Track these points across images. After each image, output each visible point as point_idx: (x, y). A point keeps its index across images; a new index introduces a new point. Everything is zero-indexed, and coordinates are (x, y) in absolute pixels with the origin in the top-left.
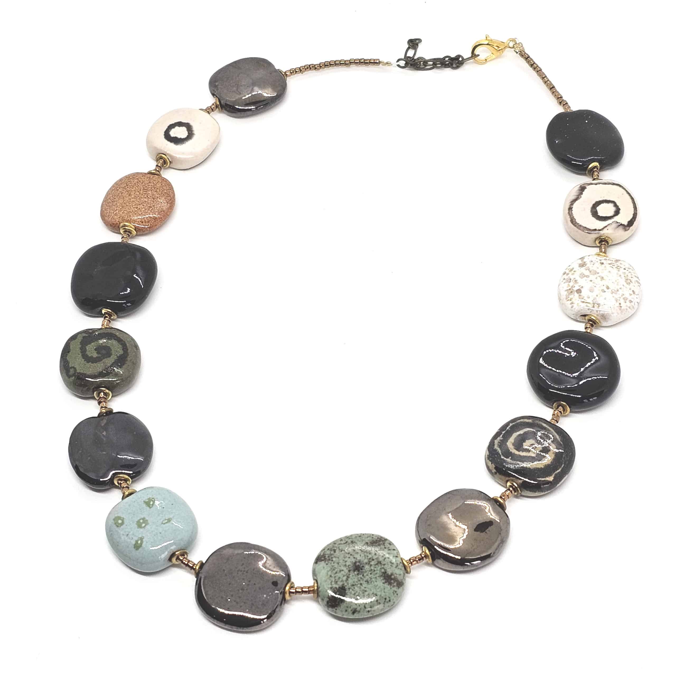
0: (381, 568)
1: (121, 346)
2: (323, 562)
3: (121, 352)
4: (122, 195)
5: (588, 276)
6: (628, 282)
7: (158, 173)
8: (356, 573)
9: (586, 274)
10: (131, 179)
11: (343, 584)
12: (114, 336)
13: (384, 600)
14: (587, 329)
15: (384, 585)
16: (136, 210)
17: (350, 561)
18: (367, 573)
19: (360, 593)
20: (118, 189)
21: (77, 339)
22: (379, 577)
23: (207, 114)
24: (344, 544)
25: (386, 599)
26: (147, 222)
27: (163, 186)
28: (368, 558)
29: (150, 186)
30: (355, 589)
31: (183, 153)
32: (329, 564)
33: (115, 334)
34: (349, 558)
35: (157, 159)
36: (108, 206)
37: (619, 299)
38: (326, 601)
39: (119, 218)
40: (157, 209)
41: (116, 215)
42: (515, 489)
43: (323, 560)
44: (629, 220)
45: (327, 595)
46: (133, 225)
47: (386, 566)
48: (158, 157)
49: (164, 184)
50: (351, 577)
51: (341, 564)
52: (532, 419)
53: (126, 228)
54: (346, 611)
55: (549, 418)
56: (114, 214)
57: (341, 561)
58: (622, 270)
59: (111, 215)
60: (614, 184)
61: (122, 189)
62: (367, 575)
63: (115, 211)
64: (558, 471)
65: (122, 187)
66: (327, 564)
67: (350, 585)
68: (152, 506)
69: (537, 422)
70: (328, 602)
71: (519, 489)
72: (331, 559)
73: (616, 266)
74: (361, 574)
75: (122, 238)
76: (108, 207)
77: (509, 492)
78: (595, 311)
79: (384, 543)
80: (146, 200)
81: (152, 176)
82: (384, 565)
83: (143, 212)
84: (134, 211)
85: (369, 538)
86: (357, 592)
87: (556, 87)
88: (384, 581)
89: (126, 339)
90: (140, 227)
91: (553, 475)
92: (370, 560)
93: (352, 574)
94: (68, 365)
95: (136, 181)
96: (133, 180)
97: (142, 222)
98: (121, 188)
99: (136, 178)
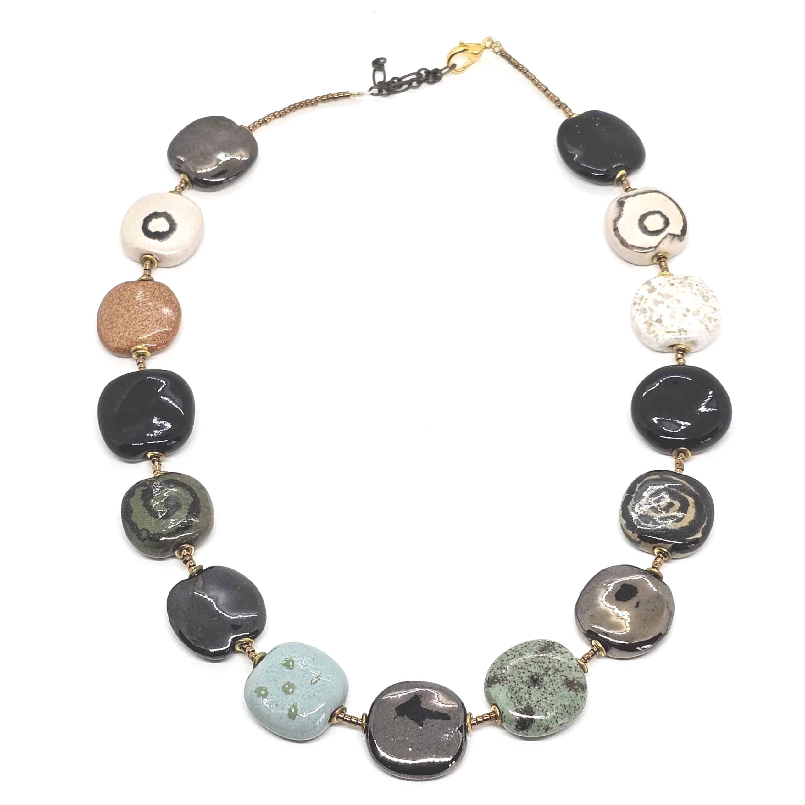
0: (561, 676)
1: (187, 492)
2: (498, 684)
3: (191, 499)
4: (119, 313)
5: (662, 302)
6: (706, 299)
7: (149, 278)
8: (536, 687)
9: (660, 300)
10: (122, 291)
11: (528, 703)
12: (176, 482)
13: (574, 709)
14: (679, 360)
15: (569, 693)
16: (142, 327)
17: (526, 676)
18: (548, 685)
19: (548, 707)
20: (111, 306)
21: (136, 496)
22: (561, 686)
23: (179, 196)
24: (513, 658)
25: (575, 707)
26: (160, 339)
27: (162, 292)
28: (543, 669)
29: (148, 296)
30: (541, 706)
31: (172, 249)
32: (505, 685)
33: (175, 480)
34: (524, 672)
35: (142, 261)
36: (107, 329)
37: (703, 320)
38: (515, 725)
39: (127, 341)
40: (165, 321)
41: (121, 338)
42: (666, 554)
43: (497, 682)
44: (681, 228)
45: (514, 719)
46: (145, 346)
47: (565, 672)
48: (142, 259)
49: (162, 290)
50: (533, 694)
51: (518, 682)
52: (659, 474)
53: (140, 351)
54: (538, 730)
55: (673, 469)
56: (119, 338)
57: (517, 679)
58: (694, 287)
59: (116, 339)
60: (652, 192)
61: (117, 306)
62: (549, 687)
63: (118, 334)
64: (704, 525)
65: (116, 303)
66: (503, 686)
67: (534, 702)
68: (293, 667)
69: (665, 476)
70: (517, 726)
71: (669, 554)
72: (505, 679)
73: (687, 284)
74: (542, 688)
75: (138, 364)
76: (109, 331)
77: (660, 559)
78: (683, 339)
79: (554, 648)
80: (150, 314)
81: (145, 283)
82: (563, 671)
83: (152, 329)
84: (141, 330)
85: (536, 646)
86: (544, 708)
87: (549, 89)
88: (568, 689)
89: (189, 482)
90: (154, 346)
91: (701, 531)
92: (546, 670)
93: (533, 689)
94: (137, 528)
95: (129, 292)
96: (125, 292)
97: (155, 341)
98: (115, 305)
99: (129, 289)
